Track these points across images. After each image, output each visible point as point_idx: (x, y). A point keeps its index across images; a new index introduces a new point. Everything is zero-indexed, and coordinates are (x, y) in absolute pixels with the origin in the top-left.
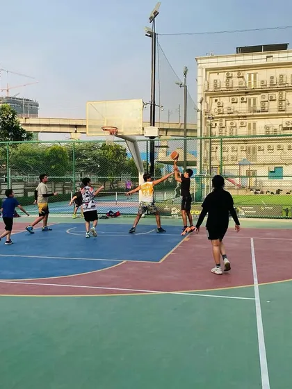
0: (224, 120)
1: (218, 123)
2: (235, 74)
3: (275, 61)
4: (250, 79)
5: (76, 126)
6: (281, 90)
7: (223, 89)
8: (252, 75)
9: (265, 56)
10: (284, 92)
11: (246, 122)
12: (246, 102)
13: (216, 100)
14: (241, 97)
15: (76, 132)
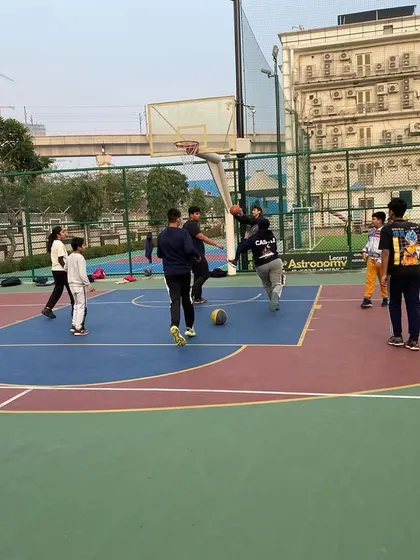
0: (324, 125)
1: (316, 131)
2: (336, 56)
3: (397, 33)
4: (360, 62)
5: (103, 146)
6: (407, 76)
7: (320, 80)
8: (364, 56)
9: (381, 27)
10: (411, 80)
11: (356, 128)
12: (355, 97)
13: (311, 97)
14: (347, 90)
15: (104, 154)
